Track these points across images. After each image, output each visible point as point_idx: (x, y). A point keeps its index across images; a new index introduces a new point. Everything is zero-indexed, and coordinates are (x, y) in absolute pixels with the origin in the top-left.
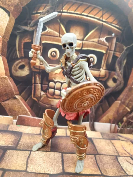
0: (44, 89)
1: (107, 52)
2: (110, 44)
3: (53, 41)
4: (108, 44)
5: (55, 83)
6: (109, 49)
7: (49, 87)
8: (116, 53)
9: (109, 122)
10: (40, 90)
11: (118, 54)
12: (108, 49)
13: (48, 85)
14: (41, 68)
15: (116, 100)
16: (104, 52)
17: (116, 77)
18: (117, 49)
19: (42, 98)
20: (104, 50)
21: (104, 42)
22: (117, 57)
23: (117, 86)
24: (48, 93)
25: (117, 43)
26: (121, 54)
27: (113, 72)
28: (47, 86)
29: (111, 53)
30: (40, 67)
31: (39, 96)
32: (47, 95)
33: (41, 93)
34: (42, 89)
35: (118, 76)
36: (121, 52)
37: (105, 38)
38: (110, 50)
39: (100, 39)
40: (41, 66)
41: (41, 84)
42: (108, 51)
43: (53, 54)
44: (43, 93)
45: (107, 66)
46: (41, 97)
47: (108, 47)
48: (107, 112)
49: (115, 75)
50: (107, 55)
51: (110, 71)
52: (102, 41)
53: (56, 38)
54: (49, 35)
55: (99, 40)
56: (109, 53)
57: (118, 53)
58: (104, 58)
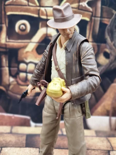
0: (13, 73)
1: (91, 19)
2: (94, 8)
3: (21, 11)
4: (91, 10)
5: (27, 64)
6: (94, 15)
7: (19, 71)
8: (104, 19)
9: (107, 114)
10: (8, 76)
11: (107, 21)
12: (92, 16)
13: (18, 67)
14: (8, 47)
15: (112, 82)
16: (88, 19)
17: (108, 50)
18: (105, 15)
19: (11, 87)
20: (88, 17)
21: (85, 7)
22: (106, 25)
23: (111, 63)
24: (18, 79)
25: (103, 6)
26: (111, 20)
27: (103, 45)
28: (16, 69)
29: (97, 20)
30: (6, 45)
31: (7, 83)
32: (17, 81)
33: (9, 80)
34: (11, 74)
35: (111, 49)
36: (110, 18)
37: (87, 2)
38: (95, 17)
39: (81, 4)
40: (7, 43)
41: (10, 67)
42: (93, 18)
43: (22, 28)
44: (12, 79)
45: (94, 37)
46: (9, 85)
47: (92, 12)
48: (102, 100)
49: (106, 47)
50: (91, 23)
51: (99, 44)
52: (84, 6)
53: (25, 7)
54: (15, 4)
55: (79, 6)
56: (95, 20)
57: (106, 19)
58: (88, 27)
